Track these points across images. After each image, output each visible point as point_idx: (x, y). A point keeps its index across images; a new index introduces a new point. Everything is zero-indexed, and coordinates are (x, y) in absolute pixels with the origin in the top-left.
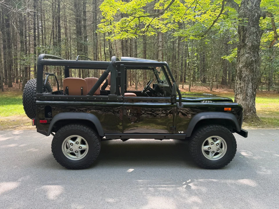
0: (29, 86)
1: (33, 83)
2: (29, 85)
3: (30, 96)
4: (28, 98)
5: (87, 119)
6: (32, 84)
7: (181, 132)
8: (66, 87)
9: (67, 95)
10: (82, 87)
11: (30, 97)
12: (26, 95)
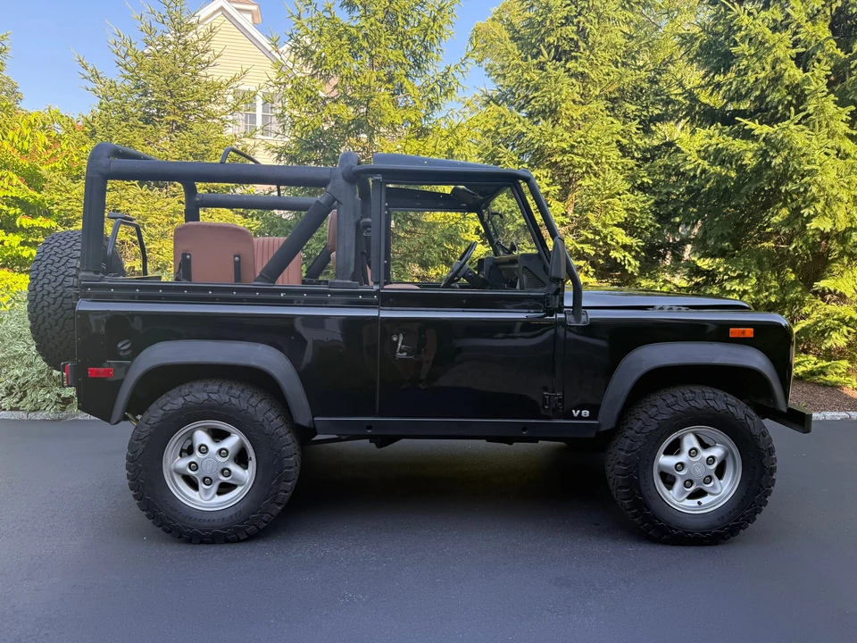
0: (53, 252)
1: (63, 243)
2: (52, 249)
3: (54, 284)
4: (49, 293)
5: (253, 363)
6: (63, 247)
7: (581, 413)
8: (184, 255)
9: (185, 281)
10: (239, 256)
11: (54, 288)
12: (41, 283)
